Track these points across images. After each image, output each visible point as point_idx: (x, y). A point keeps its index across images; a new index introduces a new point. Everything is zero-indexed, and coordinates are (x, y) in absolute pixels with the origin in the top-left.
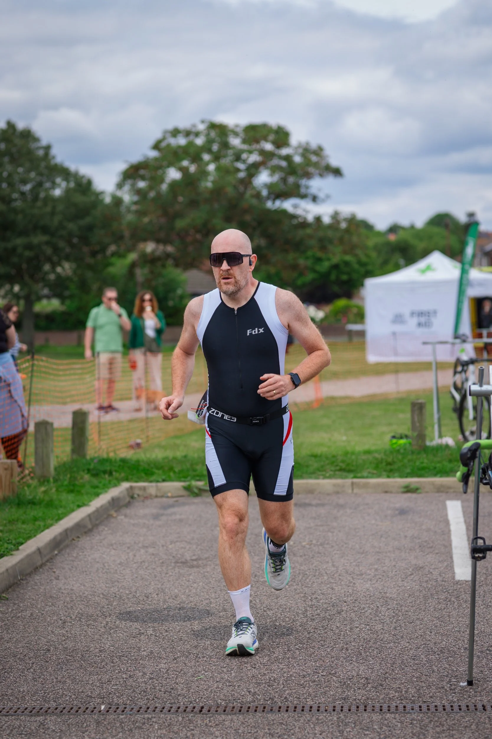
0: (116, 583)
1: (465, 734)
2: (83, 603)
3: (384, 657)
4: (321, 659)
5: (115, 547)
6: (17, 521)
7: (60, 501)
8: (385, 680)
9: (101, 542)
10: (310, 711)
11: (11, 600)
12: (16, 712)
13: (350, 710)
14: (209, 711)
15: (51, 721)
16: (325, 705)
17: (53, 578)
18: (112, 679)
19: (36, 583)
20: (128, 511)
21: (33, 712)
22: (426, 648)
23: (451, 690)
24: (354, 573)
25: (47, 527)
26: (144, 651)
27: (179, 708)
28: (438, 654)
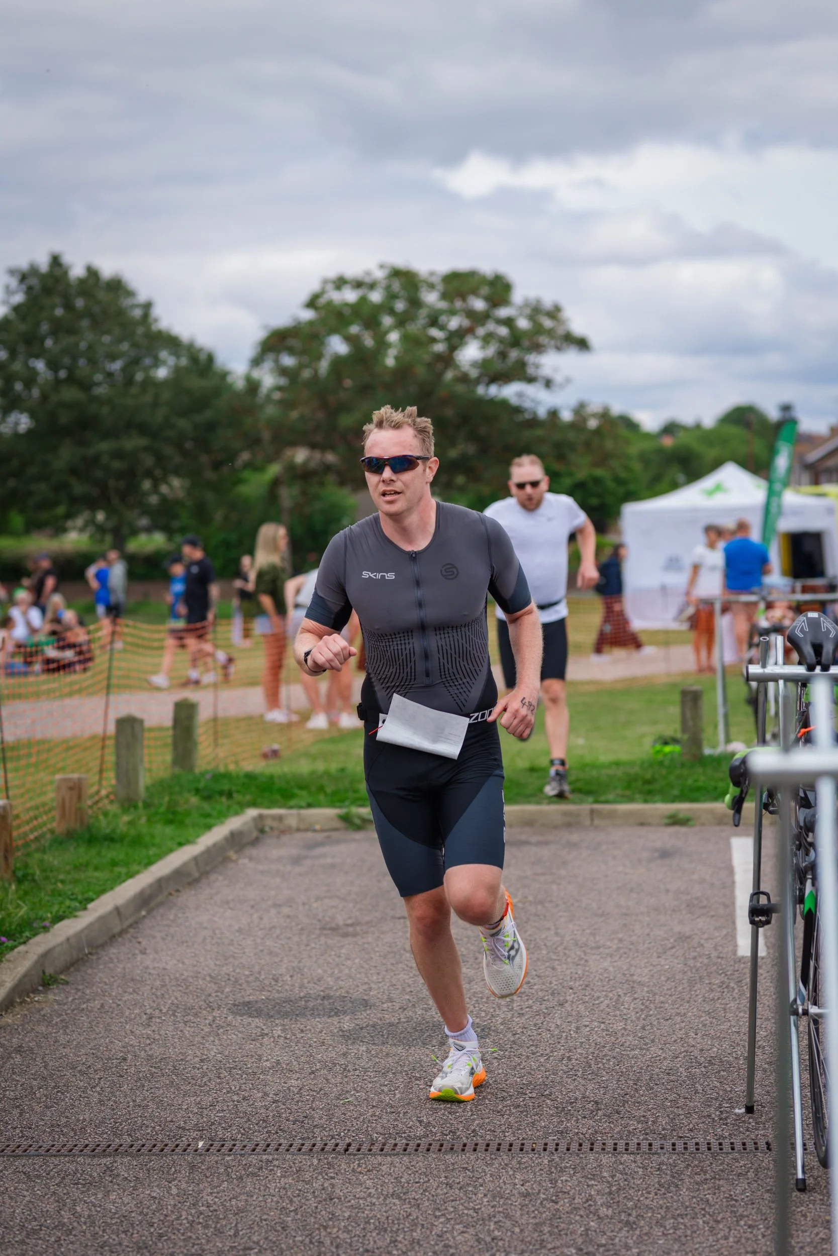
0: (231, 960)
1: (737, 1184)
2: (180, 988)
3: (624, 1070)
4: (529, 1073)
5: (232, 905)
6: (87, 865)
7: (153, 836)
8: (624, 1105)
9: (211, 898)
10: (510, 1150)
11: (73, 984)
13: (568, 1149)
14: (359, 1150)
15: (123, 1166)
16: (532, 1141)
17: (137, 952)
18: (218, 1102)
19: (111, 958)
20: (254, 852)
21: (96, 1151)
22: (687, 1058)
23: (720, 1119)
24: (586, 945)
25: (130, 875)
26: (267, 1060)
27: (314, 1145)
28: (705, 1067)
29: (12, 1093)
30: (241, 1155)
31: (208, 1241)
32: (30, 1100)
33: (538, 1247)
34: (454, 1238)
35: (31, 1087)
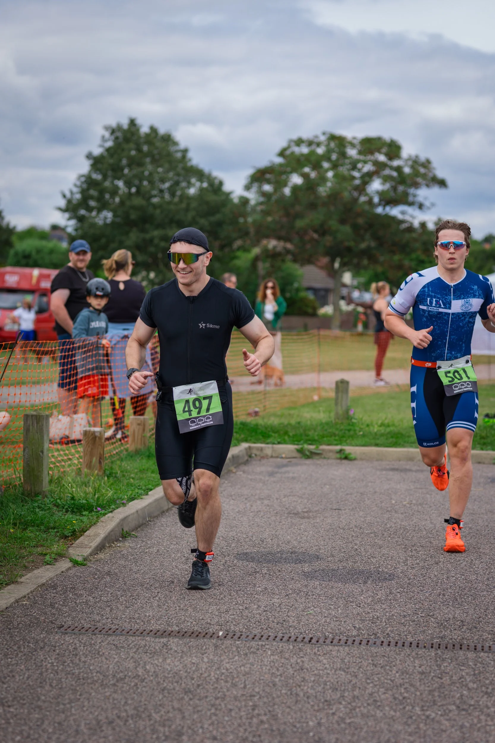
4: (420, 602)
5: (234, 498)
6: (147, 470)
8: (479, 624)
10: (410, 646)
11: (140, 538)
12: (142, 633)
13: (446, 648)
14: (317, 642)
15: (174, 643)
16: (424, 642)
18: (230, 609)
19: (162, 524)
20: (246, 468)
21: (157, 634)
26: (259, 587)
27: (290, 637)
29: (105, 598)
30: (246, 641)
31: (228, 691)
32: (116, 603)
33: (432, 704)
34: (379, 696)
35: (117, 595)
